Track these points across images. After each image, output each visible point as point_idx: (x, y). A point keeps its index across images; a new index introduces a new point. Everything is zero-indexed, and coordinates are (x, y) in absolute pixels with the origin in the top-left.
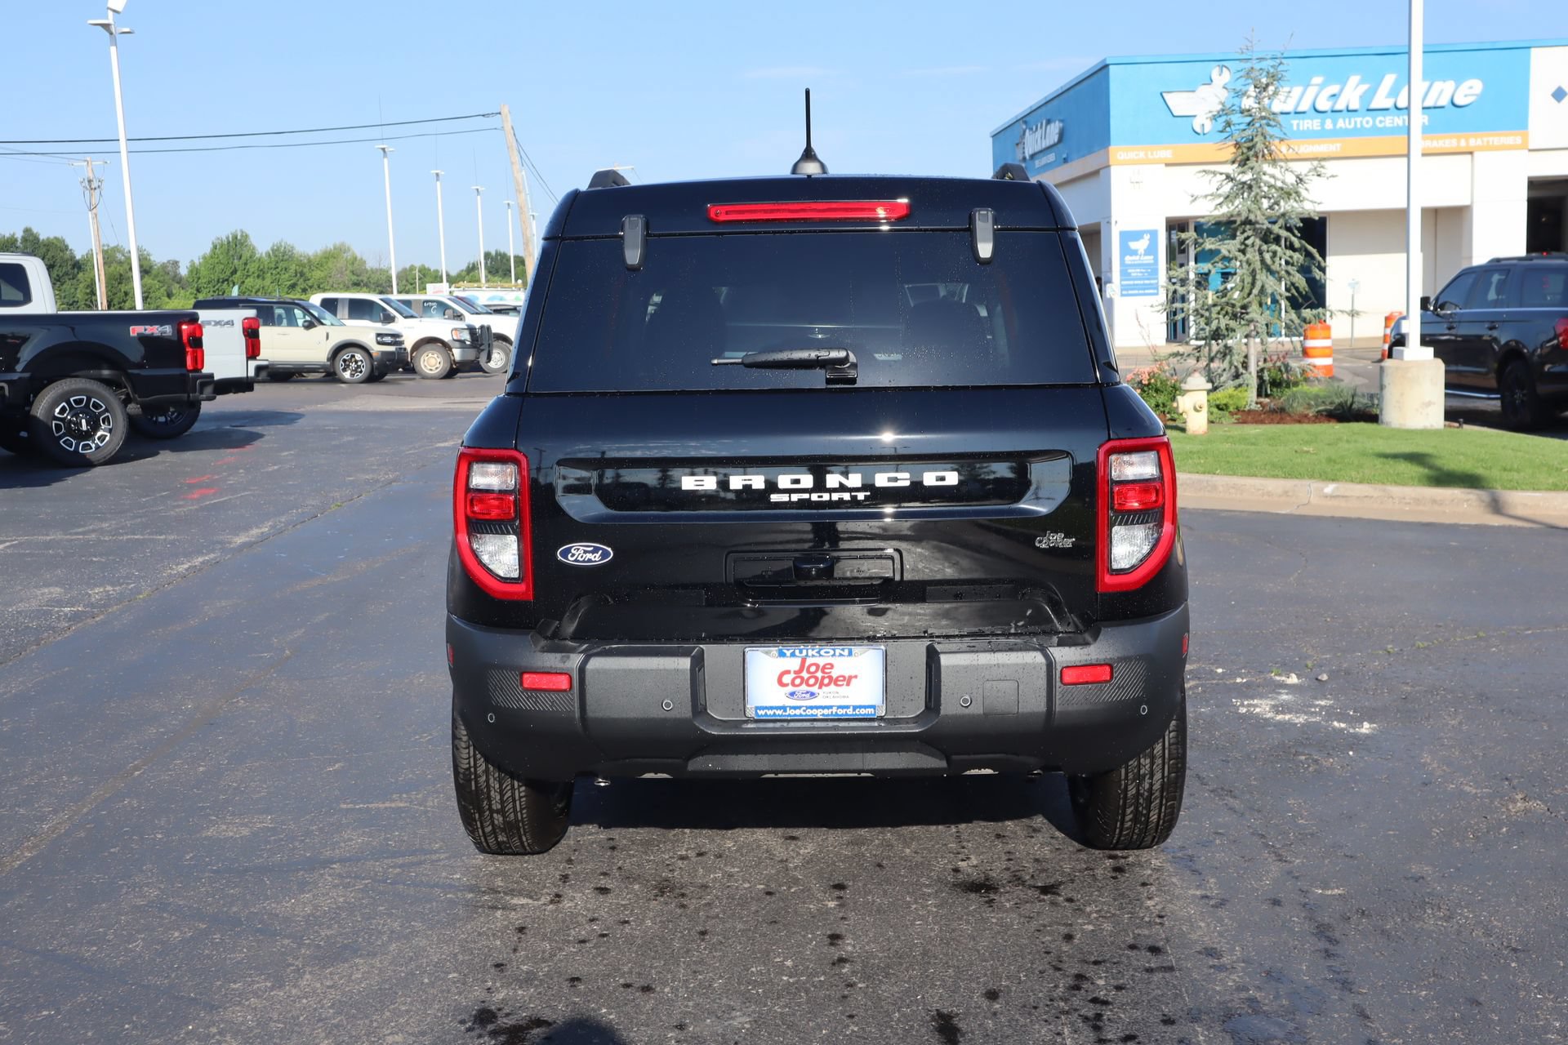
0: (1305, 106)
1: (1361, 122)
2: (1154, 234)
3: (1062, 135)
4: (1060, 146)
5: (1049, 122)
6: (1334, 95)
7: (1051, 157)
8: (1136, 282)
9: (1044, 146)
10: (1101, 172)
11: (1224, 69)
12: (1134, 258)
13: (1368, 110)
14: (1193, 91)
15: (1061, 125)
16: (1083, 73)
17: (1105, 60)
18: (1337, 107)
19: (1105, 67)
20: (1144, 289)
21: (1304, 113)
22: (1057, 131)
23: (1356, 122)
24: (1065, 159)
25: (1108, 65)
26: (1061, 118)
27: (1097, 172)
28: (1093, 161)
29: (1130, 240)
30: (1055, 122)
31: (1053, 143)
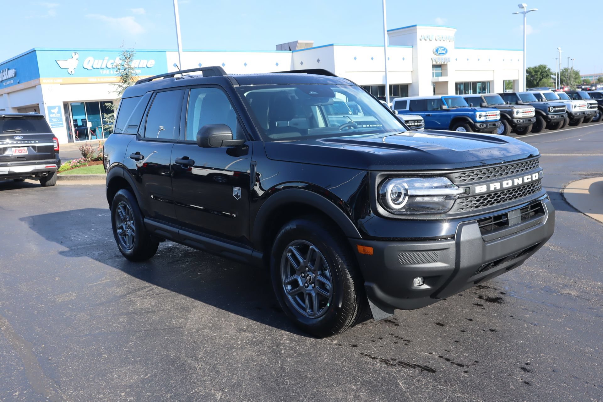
0: (104, 66)
2: (59, 107)
3: (16, 74)
4: (15, 78)
5: (8, 69)
6: (112, 63)
7: (12, 82)
8: (55, 123)
9: (7, 78)
10: (37, 86)
11: (76, 53)
12: (53, 115)
14: (67, 60)
15: (15, 70)
16: (25, 53)
17: (34, 49)
18: (113, 67)
19: (34, 51)
20: (58, 125)
21: (104, 68)
22: (14, 72)
24: (18, 82)
25: (36, 50)
26: (15, 68)
27: (35, 86)
28: (32, 83)
29: (52, 109)
30: (12, 69)
31: (12, 76)
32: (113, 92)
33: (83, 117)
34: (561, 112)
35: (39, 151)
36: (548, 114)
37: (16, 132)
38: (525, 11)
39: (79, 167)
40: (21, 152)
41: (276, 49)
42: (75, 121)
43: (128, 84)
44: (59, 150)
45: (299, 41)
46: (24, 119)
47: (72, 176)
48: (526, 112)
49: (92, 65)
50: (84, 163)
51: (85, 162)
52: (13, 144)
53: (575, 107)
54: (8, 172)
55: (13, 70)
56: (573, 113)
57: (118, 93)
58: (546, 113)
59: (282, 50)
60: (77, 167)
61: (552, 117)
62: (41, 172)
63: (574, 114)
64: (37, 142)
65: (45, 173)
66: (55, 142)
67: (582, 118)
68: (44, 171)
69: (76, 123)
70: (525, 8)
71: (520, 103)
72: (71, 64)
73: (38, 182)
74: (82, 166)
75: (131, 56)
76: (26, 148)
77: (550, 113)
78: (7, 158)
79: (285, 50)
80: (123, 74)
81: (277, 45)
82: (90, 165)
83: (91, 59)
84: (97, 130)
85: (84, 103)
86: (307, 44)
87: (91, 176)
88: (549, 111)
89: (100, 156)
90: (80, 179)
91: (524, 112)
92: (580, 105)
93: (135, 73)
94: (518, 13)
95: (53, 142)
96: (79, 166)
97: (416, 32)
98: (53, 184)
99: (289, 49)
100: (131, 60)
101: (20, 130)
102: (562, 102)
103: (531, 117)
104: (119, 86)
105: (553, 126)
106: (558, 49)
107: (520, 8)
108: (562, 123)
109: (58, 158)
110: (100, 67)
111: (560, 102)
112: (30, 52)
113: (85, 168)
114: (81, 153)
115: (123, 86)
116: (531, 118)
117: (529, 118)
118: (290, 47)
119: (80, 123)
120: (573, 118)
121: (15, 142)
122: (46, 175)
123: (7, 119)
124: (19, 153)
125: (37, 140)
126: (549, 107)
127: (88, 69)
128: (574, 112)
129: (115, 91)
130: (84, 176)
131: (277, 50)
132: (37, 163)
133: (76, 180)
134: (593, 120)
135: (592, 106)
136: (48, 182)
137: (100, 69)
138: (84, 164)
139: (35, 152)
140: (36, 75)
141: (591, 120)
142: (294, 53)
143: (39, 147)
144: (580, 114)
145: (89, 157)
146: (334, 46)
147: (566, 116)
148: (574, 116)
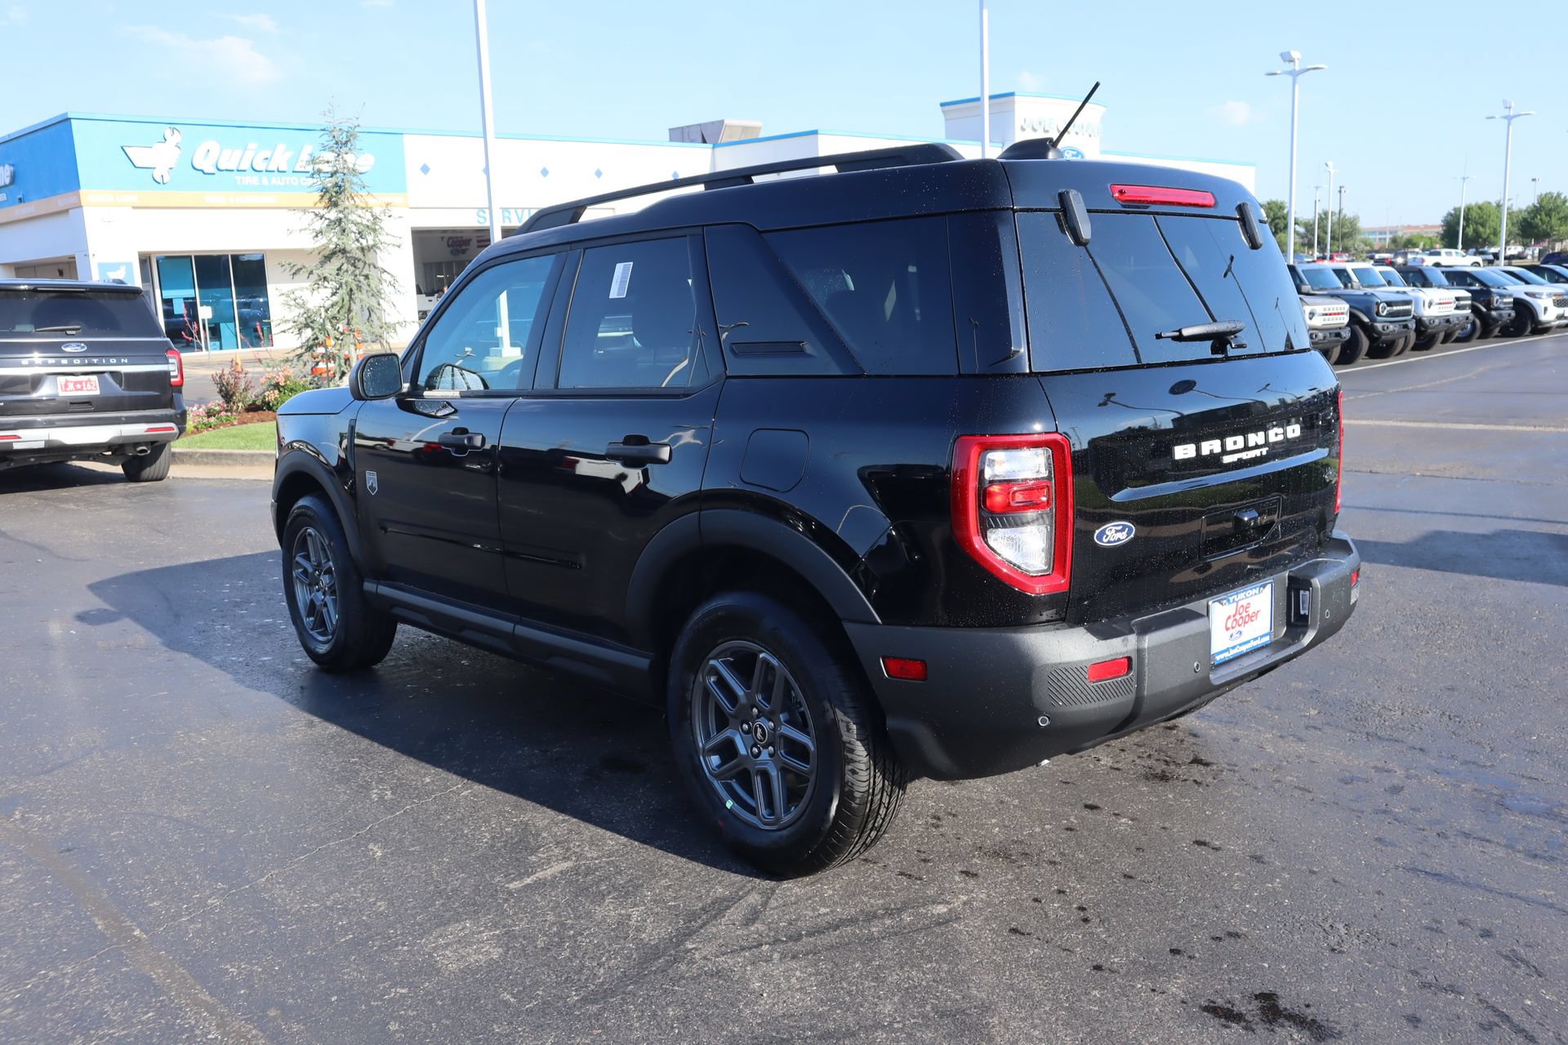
0: (245, 165)
1: (290, 181)
2: (129, 266)
3: (14, 178)
4: (11, 187)
6: (266, 159)
7: (1, 197)
10: (70, 211)
11: (175, 131)
13: (294, 172)
14: (151, 147)
15: (12, 168)
16: (40, 124)
17: (66, 114)
18: (270, 168)
19: (65, 121)
21: (245, 171)
22: (9, 173)
23: (286, 181)
24: (20, 199)
25: (70, 119)
26: (11, 162)
27: (66, 211)
28: (60, 202)
29: (110, 271)
30: (4, 166)
31: (3, 184)
32: (301, 230)
33: (189, 293)
34: (1403, 316)
35: (129, 387)
36: (1375, 321)
37: (68, 332)
38: (1297, 69)
39: (216, 427)
40: (82, 387)
41: (668, 139)
42: (168, 302)
43: (341, 212)
44: (182, 385)
45: (727, 122)
46: (90, 299)
47: (207, 454)
48: (1331, 314)
49: (214, 162)
50: (228, 416)
51: (229, 414)
52: (59, 365)
53: (1430, 304)
54: (46, 442)
55: (7, 166)
56: (1425, 319)
57: (315, 234)
58: (1368, 318)
59: (683, 141)
60: (211, 427)
61: (1383, 327)
62: (134, 443)
63: (1427, 322)
64: (126, 361)
65: (144, 448)
66: (173, 363)
67: (1442, 331)
68: (142, 441)
69: (170, 308)
70: (1297, 62)
71: (1306, 291)
72: (162, 156)
73: (118, 470)
74: (222, 424)
75: (351, 138)
76: (94, 378)
77: (1379, 318)
78: (38, 405)
79: (692, 141)
80: (329, 185)
81: (670, 130)
82: (242, 423)
83: (214, 146)
84: (223, 326)
85: (191, 257)
86: (745, 129)
87: (260, 454)
88: (1378, 314)
89: (267, 399)
90: (230, 462)
91: (1326, 315)
92: (1442, 301)
93: (359, 182)
94: (1279, 72)
95: (168, 363)
96: (215, 425)
97: (1013, 110)
98: (159, 477)
99: (700, 139)
100: (350, 149)
101: (78, 327)
102: (1404, 293)
103: (1339, 326)
104: (316, 215)
105: (1381, 349)
106: (1327, 165)
107: (1284, 61)
108: (1401, 343)
109: (181, 406)
110: (234, 168)
111: (1398, 292)
112: (54, 122)
113: (233, 430)
114: (218, 390)
115: (327, 216)
116: (1340, 328)
117: (1336, 329)
118: (705, 134)
119: (179, 308)
120: (1424, 332)
121: (64, 361)
122: (146, 451)
123: (42, 297)
124: (77, 390)
125: (124, 357)
126: (1378, 304)
127: (205, 172)
128: (1427, 317)
129: (305, 229)
130: (243, 455)
131: (671, 140)
132: (124, 419)
133: (218, 464)
134: (1457, 337)
135: (1462, 303)
136: (148, 472)
137: (235, 172)
138: (227, 420)
139: (118, 390)
140: (72, 182)
141: (1454, 337)
142: (718, 150)
143: (129, 375)
144: (1440, 323)
145: (239, 401)
146: (819, 136)
147: (1412, 325)
148: (1426, 327)
